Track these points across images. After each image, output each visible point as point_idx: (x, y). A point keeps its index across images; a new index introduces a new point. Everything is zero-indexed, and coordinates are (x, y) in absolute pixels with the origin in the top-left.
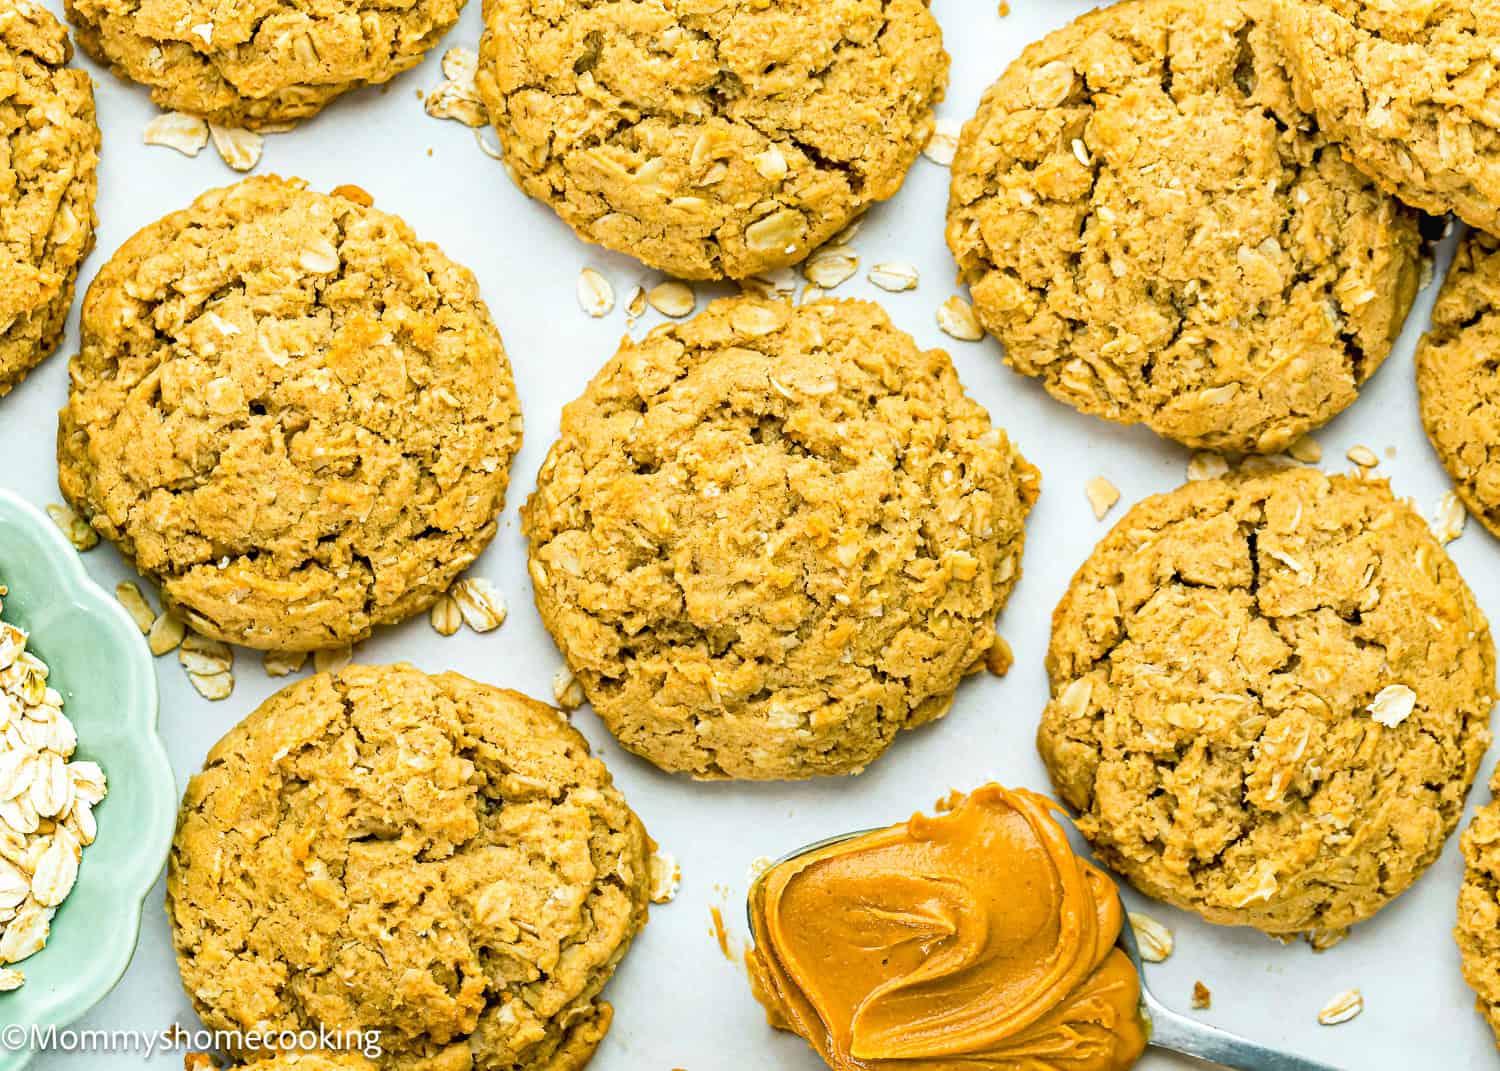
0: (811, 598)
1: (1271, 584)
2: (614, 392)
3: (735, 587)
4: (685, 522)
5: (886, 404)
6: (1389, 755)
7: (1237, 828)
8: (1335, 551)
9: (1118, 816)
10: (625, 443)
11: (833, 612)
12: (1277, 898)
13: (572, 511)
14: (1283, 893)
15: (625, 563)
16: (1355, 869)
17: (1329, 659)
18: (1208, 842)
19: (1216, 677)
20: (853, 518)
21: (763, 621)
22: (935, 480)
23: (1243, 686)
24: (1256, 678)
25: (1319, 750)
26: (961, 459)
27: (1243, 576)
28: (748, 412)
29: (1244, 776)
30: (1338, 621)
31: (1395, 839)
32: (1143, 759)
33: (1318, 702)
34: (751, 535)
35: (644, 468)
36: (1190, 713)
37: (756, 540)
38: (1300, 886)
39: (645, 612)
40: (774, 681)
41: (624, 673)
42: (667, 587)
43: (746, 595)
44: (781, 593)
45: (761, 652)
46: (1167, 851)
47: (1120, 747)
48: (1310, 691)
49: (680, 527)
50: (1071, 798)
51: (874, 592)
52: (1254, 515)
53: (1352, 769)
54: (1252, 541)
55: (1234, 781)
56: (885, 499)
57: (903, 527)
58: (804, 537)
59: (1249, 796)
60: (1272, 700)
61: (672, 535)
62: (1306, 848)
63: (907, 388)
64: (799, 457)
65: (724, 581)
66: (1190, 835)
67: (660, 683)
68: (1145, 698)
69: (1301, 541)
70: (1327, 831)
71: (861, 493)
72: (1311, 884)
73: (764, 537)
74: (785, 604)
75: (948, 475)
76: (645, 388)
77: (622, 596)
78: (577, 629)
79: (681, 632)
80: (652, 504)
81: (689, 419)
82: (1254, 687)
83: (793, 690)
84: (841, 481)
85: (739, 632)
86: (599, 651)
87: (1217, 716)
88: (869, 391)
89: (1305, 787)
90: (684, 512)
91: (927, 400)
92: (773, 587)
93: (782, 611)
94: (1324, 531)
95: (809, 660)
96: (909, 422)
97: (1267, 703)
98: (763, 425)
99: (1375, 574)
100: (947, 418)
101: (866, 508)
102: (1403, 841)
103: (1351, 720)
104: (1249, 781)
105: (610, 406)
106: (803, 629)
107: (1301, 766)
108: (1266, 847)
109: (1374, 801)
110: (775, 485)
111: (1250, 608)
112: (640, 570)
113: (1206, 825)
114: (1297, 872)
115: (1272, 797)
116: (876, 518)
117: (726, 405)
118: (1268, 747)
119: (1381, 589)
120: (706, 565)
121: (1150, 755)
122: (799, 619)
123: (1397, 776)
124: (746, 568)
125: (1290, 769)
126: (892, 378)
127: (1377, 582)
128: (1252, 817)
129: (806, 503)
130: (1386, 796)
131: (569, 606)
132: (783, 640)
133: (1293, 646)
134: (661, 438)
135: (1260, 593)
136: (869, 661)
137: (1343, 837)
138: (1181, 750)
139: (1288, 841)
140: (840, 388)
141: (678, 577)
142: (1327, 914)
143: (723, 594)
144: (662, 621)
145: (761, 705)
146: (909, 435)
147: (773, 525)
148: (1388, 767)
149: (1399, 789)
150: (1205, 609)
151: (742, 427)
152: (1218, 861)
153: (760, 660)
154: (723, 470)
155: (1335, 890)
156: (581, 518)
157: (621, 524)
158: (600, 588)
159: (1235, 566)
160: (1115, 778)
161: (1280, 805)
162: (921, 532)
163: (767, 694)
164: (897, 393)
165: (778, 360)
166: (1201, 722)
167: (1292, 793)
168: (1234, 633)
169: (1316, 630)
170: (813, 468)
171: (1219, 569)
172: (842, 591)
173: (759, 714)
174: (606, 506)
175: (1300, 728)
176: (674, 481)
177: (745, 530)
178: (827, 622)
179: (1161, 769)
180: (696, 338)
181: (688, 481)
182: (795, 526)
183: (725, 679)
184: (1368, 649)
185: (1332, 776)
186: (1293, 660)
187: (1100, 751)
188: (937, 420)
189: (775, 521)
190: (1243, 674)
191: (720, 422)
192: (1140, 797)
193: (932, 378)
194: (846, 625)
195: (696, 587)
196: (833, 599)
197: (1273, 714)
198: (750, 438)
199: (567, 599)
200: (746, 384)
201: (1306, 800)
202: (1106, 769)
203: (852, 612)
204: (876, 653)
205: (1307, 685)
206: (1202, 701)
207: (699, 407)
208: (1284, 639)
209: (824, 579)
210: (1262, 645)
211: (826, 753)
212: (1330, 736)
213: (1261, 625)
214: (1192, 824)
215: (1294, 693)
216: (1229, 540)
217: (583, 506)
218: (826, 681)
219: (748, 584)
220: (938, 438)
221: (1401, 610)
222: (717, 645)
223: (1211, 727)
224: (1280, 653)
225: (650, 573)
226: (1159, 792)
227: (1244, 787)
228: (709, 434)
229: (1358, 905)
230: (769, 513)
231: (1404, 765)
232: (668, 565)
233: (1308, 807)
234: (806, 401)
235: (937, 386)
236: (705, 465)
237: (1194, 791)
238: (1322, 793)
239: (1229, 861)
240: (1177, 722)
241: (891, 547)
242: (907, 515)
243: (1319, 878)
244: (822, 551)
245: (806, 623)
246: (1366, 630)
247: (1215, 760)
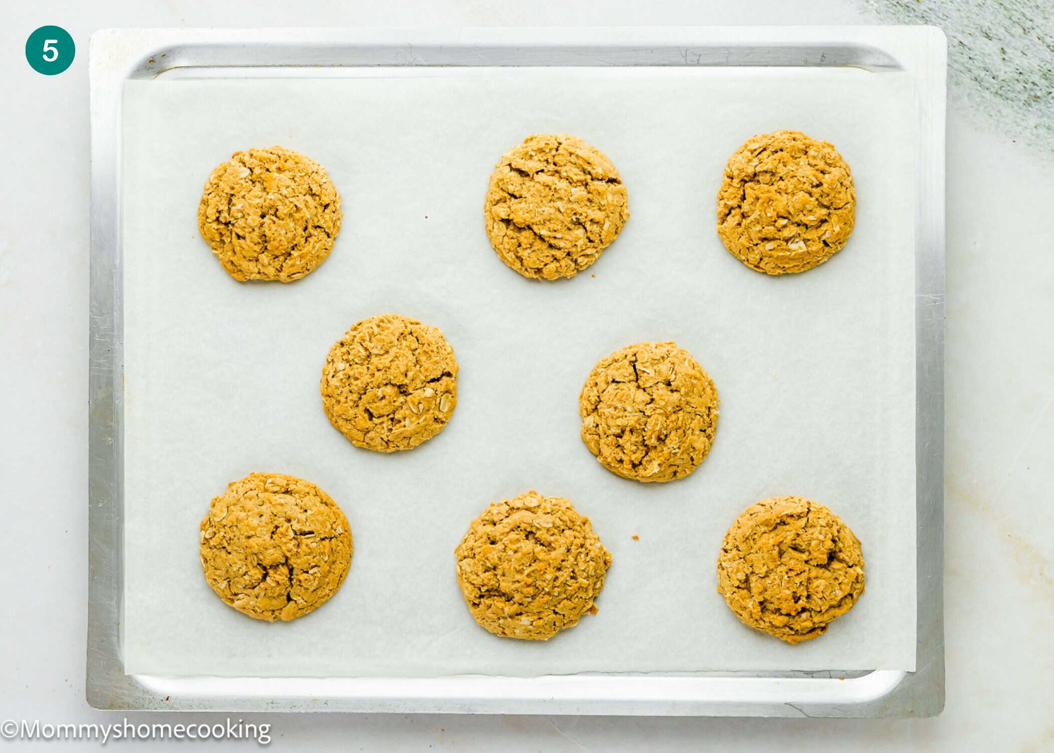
0: (537, 588)
1: (642, 378)
2: (487, 518)
3: (515, 582)
4: (502, 560)
5: (567, 532)
6: (687, 424)
7: (644, 452)
8: (660, 365)
9: (608, 454)
10: (488, 535)
11: (543, 593)
12: (660, 472)
13: (470, 552)
14: (662, 470)
15: (483, 570)
16: (683, 459)
17: (663, 398)
18: (636, 457)
19: (629, 409)
20: (552, 566)
21: (522, 593)
22: (579, 557)
23: (638, 410)
24: (642, 407)
25: (665, 425)
26: (587, 551)
27: (633, 377)
28: (525, 530)
29: (643, 437)
30: (664, 386)
31: (694, 448)
32: (612, 437)
33: (662, 411)
34: (521, 567)
35: (493, 543)
36: (623, 421)
37: (523, 569)
38: (667, 467)
39: (488, 586)
40: (524, 611)
41: (480, 602)
42: (495, 579)
43: (517, 585)
44: (529, 586)
45: (520, 602)
46: (624, 463)
47: (605, 434)
48: (659, 408)
49: (500, 562)
50: (593, 452)
51: (556, 588)
52: (634, 359)
53: (676, 429)
54: (634, 367)
55: (641, 439)
56: (563, 561)
57: (567, 570)
58: (537, 570)
59: (646, 443)
60: (648, 413)
61: (498, 564)
62: (666, 455)
63: (574, 528)
64: (538, 545)
65: (511, 580)
66: (630, 457)
67: (489, 607)
68: (610, 418)
69: (649, 364)
70: (672, 449)
71: (555, 559)
72: (671, 465)
73: (525, 568)
74: (528, 589)
75: (583, 556)
76: (496, 519)
77: (481, 580)
78: (467, 588)
79: (498, 592)
80: (493, 555)
81: (507, 530)
82: (641, 410)
83: (529, 614)
84: (550, 554)
85: (515, 595)
86: (473, 595)
87: (631, 420)
88: (562, 527)
89: (663, 437)
90: (502, 558)
91: (579, 532)
92: (526, 583)
93: (528, 591)
94: (655, 360)
95: (534, 606)
96: (572, 539)
97: (646, 414)
98: (529, 534)
99: (673, 370)
100: (584, 538)
101: (556, 563)
102: (696, 449)
103: (673, 415)
104: (645, 438)
105: (485, 522)
106: (534, 597)
107: (660, 431)
108: (654, 457)
109: (685, 438)
110: (530, 553)
111: (637, 387)
112: (487, 573)
113: (634, 453)
114: (665, 463)
115: (653, 442)
116: (559, 566)
117: (519, 527)
118: (649, 427)
119: (675, 374)
120: (507, 574)
121: (614, 435)
122: (532, 594)
123: (691, 429)
124: (518, 577)
125: (656, 432)
126: (569, 524)
127: (674, 372)
128: (648, 449)
129: (539, 560)
130: (688, 436)
131: (466, 581)
132: (527, 599)
133: (652, 395)
134: (498, 535)
135: (639, 381)
136: (553, 608)
137: (677, 450)
138: (623, 432)
139: (660, 454)
140: (553, 526)
141: (498, 577)
142: (677, 474)
143: (510, 584)
144: (493, 589)
145: (519, 617)
146: (572, 543)
147: (528, 565)
148: (688, 427)
149: (692, 433)
150: (623, 389)
151: (523, 535)
152: (640, 463)
153: (520, 604)
154: (515, 547)
155: (678, 466)
156: (472, 555)
157: (484, 559)
158: (475, 577)
159: (630, 375)
160: (605, 443)
161: (656, 443)
162: (573, 572)
163: (521, 614)
164: (571, 529)
165: (536, 515)
166: (627, 423)
167: (659, 439)
168: (632, 395)
169: (658, 390)
170: (542, 550)
171: (625, 376)
172: (546, 587)
173: (518, 619)
174: (480, 553)
175: (658, 420)
176: (500, 548)
177: (520, 566)
178: (541, 595)
179: (618, 439)
180: (513, 505)
181: (504, 549)
182: (535, 566)
183: (509, 609)
184: (675, 393)
185: (670, 432)
186: (652, 400)
187: (599, 436)
188: (582, 539)
189: (529, 564)
190: (637, 406)
191: (516, 532)
192: (613, 448)
193: (582, 525)
194: (547, 598)
195: (503, 580)
196: (543, 589)
197: (649, 417)
198: (525, 538)
199: (466, 578)
200: (525, 522)
201: (664, 441)
202: (602, 441)
203: (549, 593)
204: (555, 606)
205: (658, 407)
206: (626, 416)
207: (511, 527)
208: (649, 394)
209: (541, 583)
210: (642, 396)
211: (537, 633)
212: (667, 421)
213: (641, 391)
214: (630, 453)
215: (654, 410)
216: (627, 367)
217: (473, 551)
218: (539, 613)
219: (518, 582)
220: (581, 544)
221: (683, 379)
222: (508, 598)
223: (630, 424)
224: (648, 398)
225: (489, 574)
226: (619, 446)
227: (644, 440)
228: (513, 536)
229: (686, 470)
230: (526, 561)
231: (692, 425)
232: (496, 572)
233: (665, 443)
234: (543, 529)
235: (583, 528)
236: (509, 545)
237: (629, 444)
238: (668, 438)
239: (644, 463)
240: (620, 424)
241: (562, 575)
242: (569, 566)
243: (672, 463)
244: (542, 575)
245: (535, 595)
246: (674, 386)
247: (634, 433)
